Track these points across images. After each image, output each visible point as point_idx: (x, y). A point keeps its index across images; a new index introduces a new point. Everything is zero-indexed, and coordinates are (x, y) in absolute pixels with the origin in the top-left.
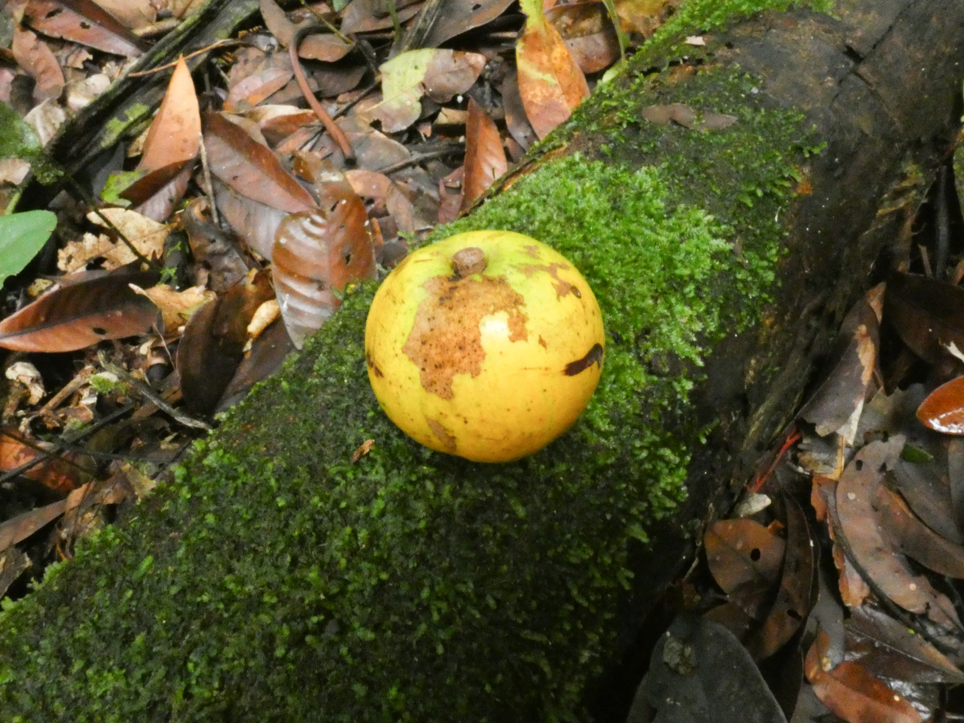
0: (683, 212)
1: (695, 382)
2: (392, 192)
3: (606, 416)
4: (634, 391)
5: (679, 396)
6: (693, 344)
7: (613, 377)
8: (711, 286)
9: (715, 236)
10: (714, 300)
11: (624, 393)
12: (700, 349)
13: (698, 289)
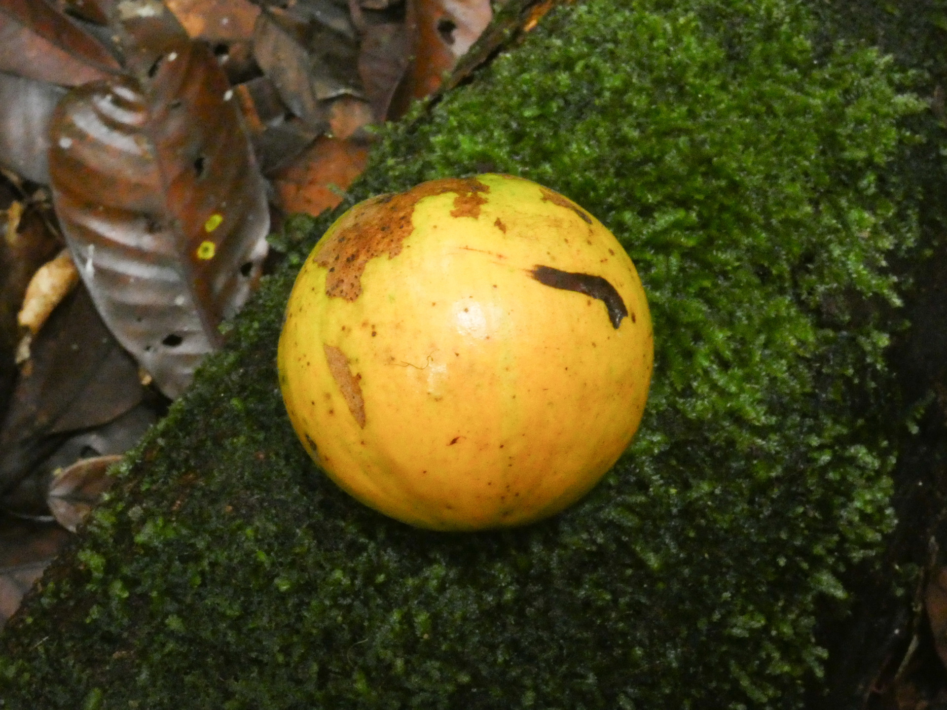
0: (844, 53)
1: (893, 334)
2: (264, 31)
3: (760, 402)
4: (800, 358)
5: (869, 360)
6: (882, 272)
7: (762, 338)
8: (901, 172)
9: (900, 89)
10: (908, 196)
11: (784, 362)
12: (895, 279)
13: (881, 181)
